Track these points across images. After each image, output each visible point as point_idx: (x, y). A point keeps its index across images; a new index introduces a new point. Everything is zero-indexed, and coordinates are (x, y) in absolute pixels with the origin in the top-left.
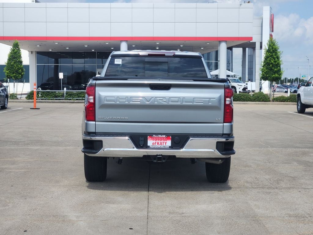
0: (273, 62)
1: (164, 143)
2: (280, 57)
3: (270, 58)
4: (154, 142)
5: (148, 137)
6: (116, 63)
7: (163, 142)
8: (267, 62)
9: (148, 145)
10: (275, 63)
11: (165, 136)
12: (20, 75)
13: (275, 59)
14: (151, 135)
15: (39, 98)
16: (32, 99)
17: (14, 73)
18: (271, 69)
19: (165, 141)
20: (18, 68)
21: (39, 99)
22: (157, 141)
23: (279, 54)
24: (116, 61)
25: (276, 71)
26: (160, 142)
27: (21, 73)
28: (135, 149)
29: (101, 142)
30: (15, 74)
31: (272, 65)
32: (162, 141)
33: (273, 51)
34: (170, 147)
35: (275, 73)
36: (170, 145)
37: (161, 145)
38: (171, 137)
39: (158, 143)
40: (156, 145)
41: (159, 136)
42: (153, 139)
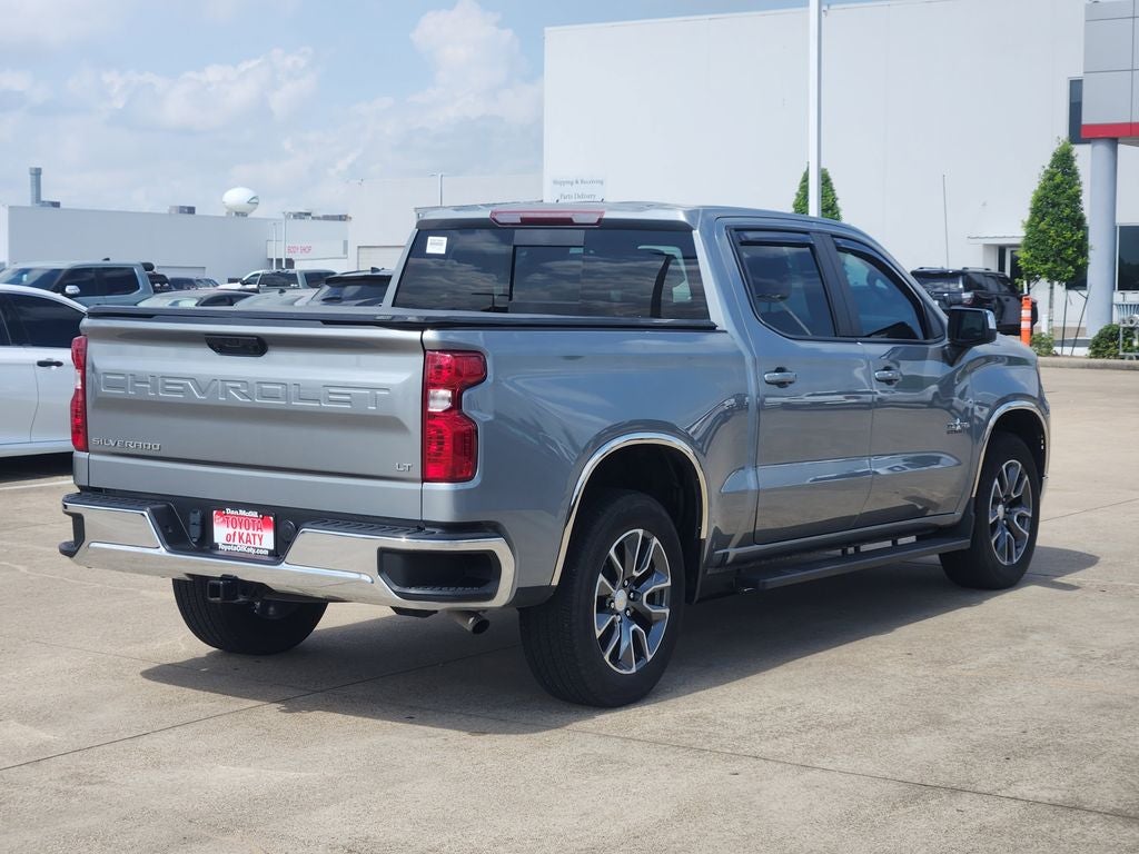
1: (257, 539)
4: (231, 531)
5: (215, 512)
6: (430, 249)
7: (254, 535)
9: (215, 540)
11: (255, 514)
12: (1070, 268)
14: (221, 505)
15: (1131, 351)
16: (1104, 357)
17: (1046, 261)
19: (259, 532)
20: (1062, 243)
21: (1131, 358)
22: (238, 530)
26: (246, 532)
27: (1075, 259)
28: (162, 551)
29: (82, 518)
30: (1050, 265)
32: (251, 532)
34: (271, 553)
36: (272, 548)
37: (249, 544)
38: (272, 518)
39: (241, 538)
40: (237, 542)
41: (242, 512)
42: (227, 521)
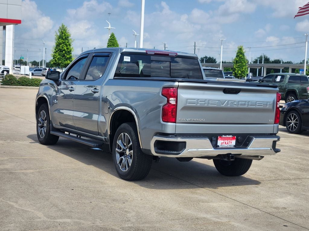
0: (65, 48)
1: (230, 143)
2: (71, 44)
3: (63, 44)
4: (223, 141)
5: (219, 137)
6: (125, 60)
8: (60, 49)
9: (218, 145)
10: (67, 50)
11: (231, 136)
13: (67, 46)
14: (221, 135)
18: (64, 56)
19: (231, 141)
22: (225, 141)
23: (70, 41)
24: (125, 58)
25: (68, 58)
26: (227, 141)
28: (213, 149)
29: (185, 143)
31: (65, 52)
32: (229, 141)
33: (66, 38)
34: (234, 146)
35: (67, 59)
36: (235, 144)
37: (227, 144)
38: (236, 137)
39: (225, 143)
40: (224, 144)
41: (227, 136)
42: (222, 139)
